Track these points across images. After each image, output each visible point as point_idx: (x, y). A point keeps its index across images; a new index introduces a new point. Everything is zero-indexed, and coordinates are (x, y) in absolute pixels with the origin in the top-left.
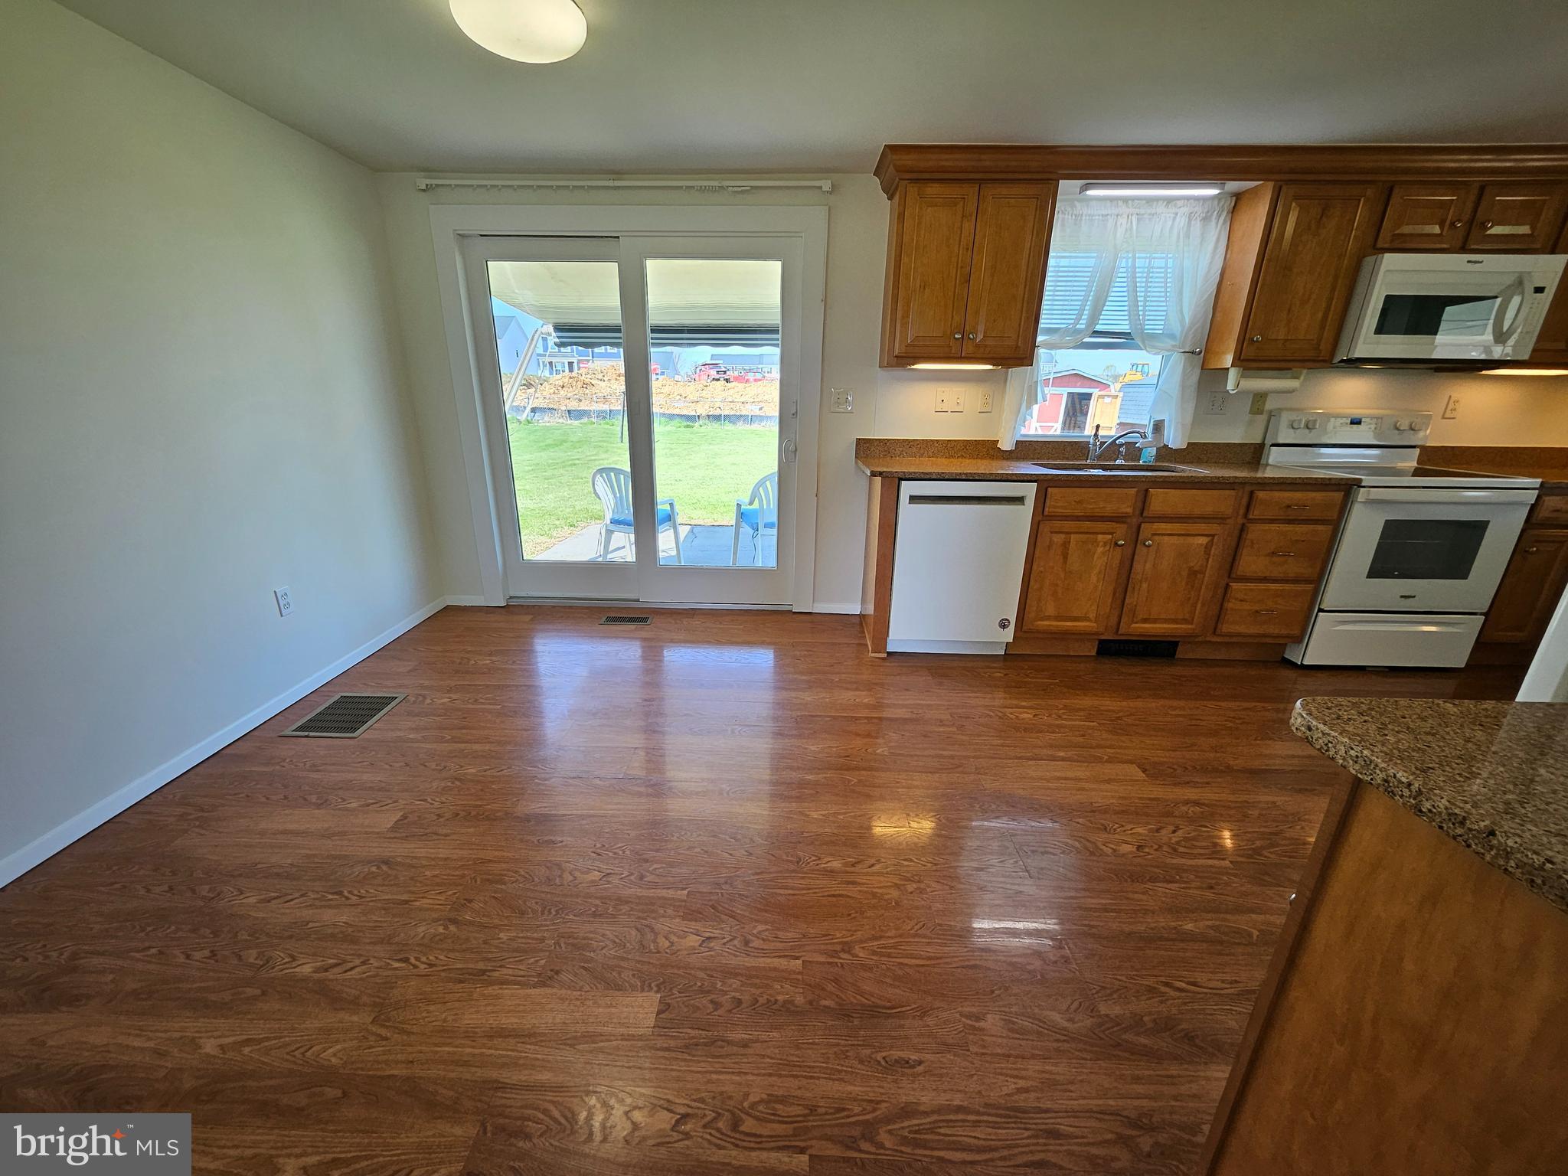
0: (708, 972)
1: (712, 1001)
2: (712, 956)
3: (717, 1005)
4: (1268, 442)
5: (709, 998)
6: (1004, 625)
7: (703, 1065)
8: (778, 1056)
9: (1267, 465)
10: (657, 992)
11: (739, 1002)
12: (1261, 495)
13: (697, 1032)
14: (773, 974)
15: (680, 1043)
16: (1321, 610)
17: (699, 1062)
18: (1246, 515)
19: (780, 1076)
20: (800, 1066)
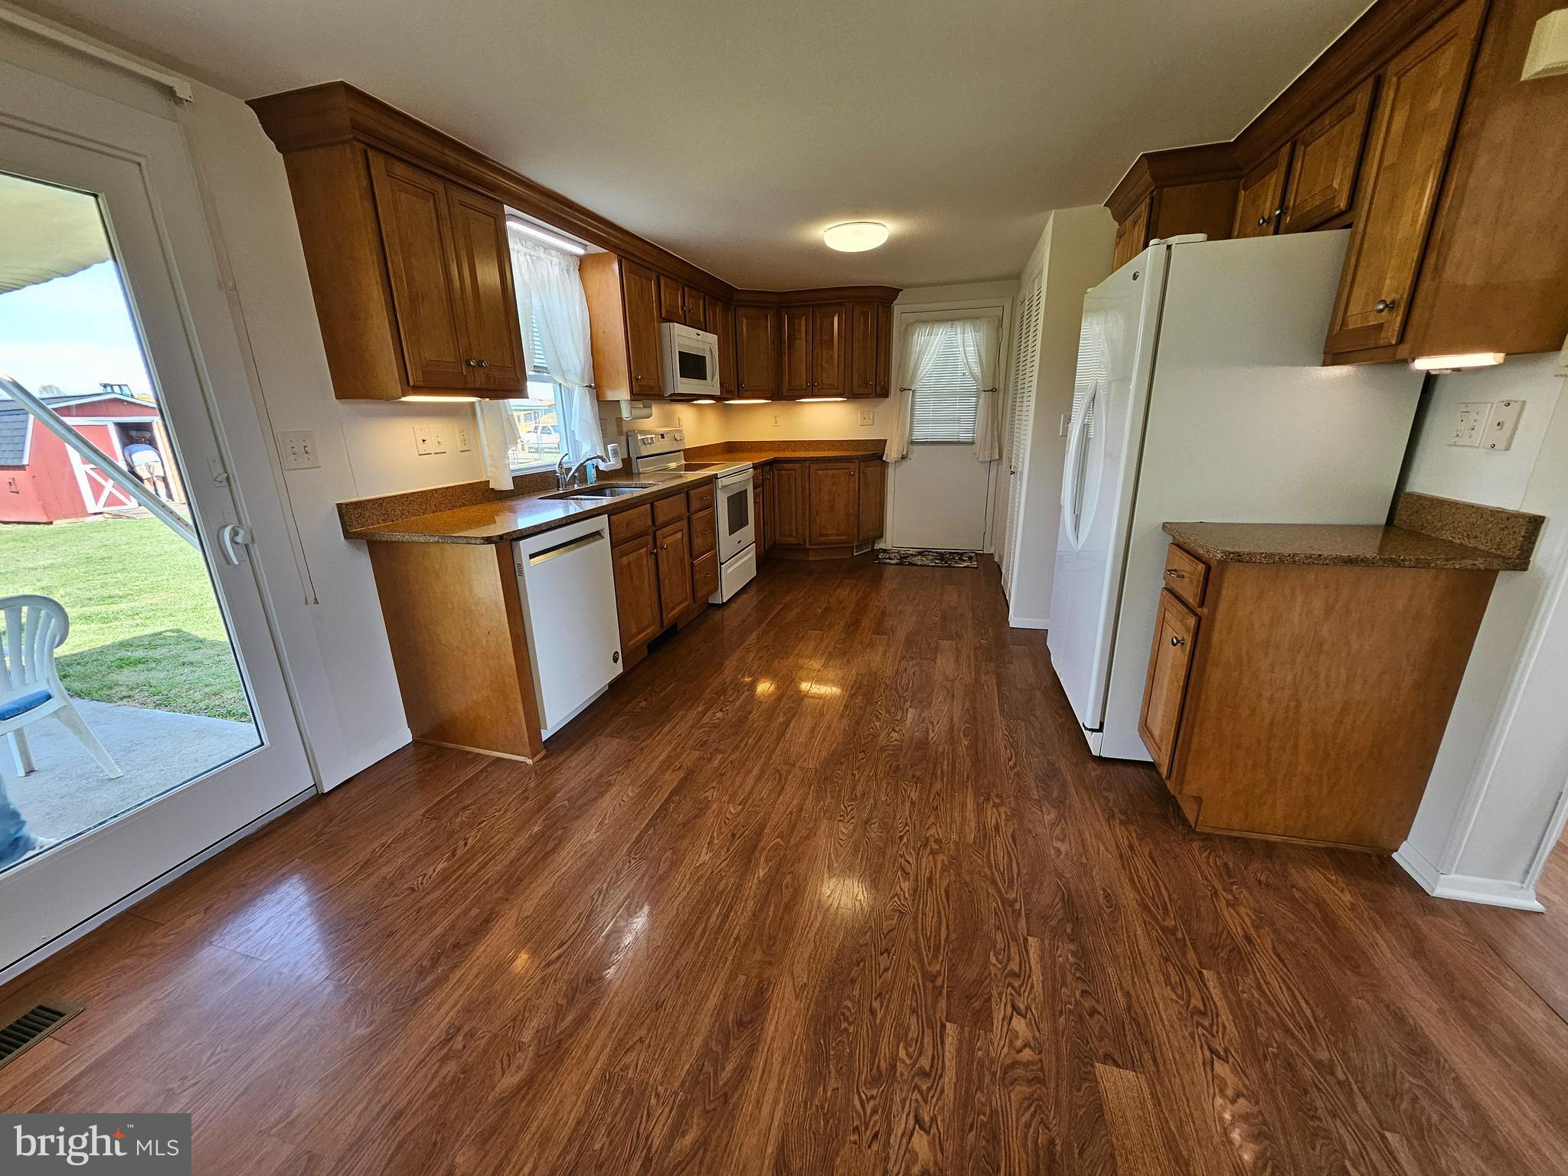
0: (1057, 1014)
1: (1091, 1015)
2: (1036, 1008)
3: (1093, 1012)
4: (633, 456)
5: (1088, 1017)
6: (615, 660)
7: (1159, 1031)
8: (1130, 972)
9: (639, 473)
10: (1093, 1066)
11: (1084, 992)
12: (692, 493)
13: (1127, 1033)
14: (1048, 960)
15: (1143, 1048)
16: (722, 564)
17: (1157, 1033)
18: (688, 510)
19: (1147, 974)
20: (1133, 959)
